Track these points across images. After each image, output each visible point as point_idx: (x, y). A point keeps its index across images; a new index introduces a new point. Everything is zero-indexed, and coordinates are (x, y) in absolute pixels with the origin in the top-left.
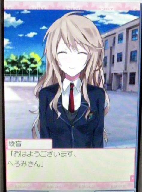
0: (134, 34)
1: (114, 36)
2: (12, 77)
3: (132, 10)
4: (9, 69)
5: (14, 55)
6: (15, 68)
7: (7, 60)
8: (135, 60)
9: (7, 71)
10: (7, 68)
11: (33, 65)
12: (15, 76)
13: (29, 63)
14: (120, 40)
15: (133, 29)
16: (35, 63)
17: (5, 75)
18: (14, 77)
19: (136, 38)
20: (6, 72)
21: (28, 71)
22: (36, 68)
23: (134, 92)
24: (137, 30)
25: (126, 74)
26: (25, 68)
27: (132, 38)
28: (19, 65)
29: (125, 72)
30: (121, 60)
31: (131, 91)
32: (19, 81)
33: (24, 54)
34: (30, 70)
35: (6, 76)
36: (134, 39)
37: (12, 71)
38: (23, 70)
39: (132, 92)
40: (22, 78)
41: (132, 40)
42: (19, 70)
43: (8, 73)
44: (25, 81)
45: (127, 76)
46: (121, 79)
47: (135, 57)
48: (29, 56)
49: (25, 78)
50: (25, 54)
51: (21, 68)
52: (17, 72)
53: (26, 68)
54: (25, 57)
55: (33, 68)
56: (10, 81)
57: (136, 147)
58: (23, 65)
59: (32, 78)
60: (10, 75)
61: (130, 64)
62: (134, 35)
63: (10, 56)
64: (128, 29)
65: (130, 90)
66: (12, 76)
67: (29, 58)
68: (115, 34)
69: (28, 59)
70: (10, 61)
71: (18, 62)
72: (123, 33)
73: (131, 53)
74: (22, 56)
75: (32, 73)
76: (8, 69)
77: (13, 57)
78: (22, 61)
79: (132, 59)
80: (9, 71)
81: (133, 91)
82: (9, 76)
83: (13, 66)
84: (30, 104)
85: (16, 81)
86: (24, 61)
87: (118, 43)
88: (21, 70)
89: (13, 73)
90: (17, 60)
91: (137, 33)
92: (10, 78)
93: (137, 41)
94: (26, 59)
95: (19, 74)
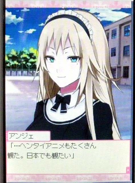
0: (126, 30)
1: (108, 32)
3: (124, 7)
4: (10, 63)
5: (15, 51)
6: (16, 62)
7: (8, 55)
8: (128, 54)
9: (8, 65)
10: (7, 63)
11: (32, 60)
12: (15, 70)
13: (28, 57)
14: (113, 36)
15: (126, 25)
16: (35, 58)
17: (6, 69)
18: (14, 71)
19: (129, 34)
21: (28, 65)
22: (35, 62)
24: (129, 26)
26: (24, 63)
27: (125, 33)
28: (19, 60)
29: (119, 66)
30: (115, 55)
31: (125, 84)
32: (19, 75)
33: (24, 50)
34: (29, 64)
35: (6, 70)
36: (126, 34)
37: (13, 65)
39: (126, 85)
40: (22, 72)
41: (125, 36)
42: (19, 64)
43: (9, 68)
44: (25, 75)
45: (121, 70)
46: (115, 73)
47: (128, 52)
48: (28, 51)
49: (25, 72)
50: (25, 50)
51: (21, 63)
52: (17, 66)
53: (26, 63)
54: (25, 52)
55: (32, 63)
56: (11, 75)
57: (131, 139)
58: (23, 60)
59: (31, 72)
60: (11, 69)
61: (124, 58)
62: (126, 31)
63: (10, 52)
64: (121, 25)
66: (12, 70)
67: (29, 53)
68: (108, 30)
69: (28, 55)
70: (10, 56)
71: (18, 57)
72: (116, 29)
73: (124, 47)
74: (22, 51)
75: (31, 67)
76: (9, 64)
77: (14, 53)
78: (22, 56)
79: (125, 54)
80: (10, 65)
81: (127, 84)
82: (10, 70)
83: (13, 61)
84: (29, 96)
85: (16, 75)
86: (24, 56)
87: (112, 38)
89: (14, 67)
90: (17, 55)
91: (129, 29)
92: (11, 72)
93: (129, 36)
94: (25, 54)
95: (19, 68)
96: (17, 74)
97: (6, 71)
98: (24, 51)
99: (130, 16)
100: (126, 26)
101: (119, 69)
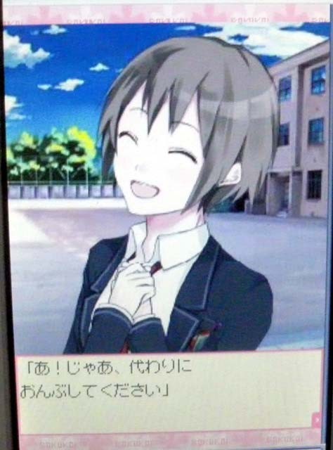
0: (316, 78)
2: (26, 188)
3: (310, 21)
4: (19, 168)
5: (30, 135)
6: (33, 165)
7: (12, 146)
8: (320, 140)
9: (14, 172)
10: (13, 166)
11: (75, 159)
12: (33, 184)
13: (65, 152)
14: (284, 93)
15: (314, 66)
16: (81, 153)
17: (8, 182)
18: (31, 188)
19: (322, 89)
20: (11, 175)
21: (64, 172)
22: (82, 163)
23: (318, 218)
24: (323, 67)
25: (298, 174)
26: (55, 165)
27: (313, 87)
28: (43, 158)
29: (297, 169)
30: (286, 143)
31: (312, 214)
32: (44, 197)
33: (54, 132)
34: (68, 169)
35: (10, 184)
36: (316, 90)
37: (26, 173)
38: (53, 168)
39: (313, 217)
40: (50, 189)
41: (312, 93)
42: (43, 169)
43: (17, 178)
44: (58, 197)
45: (301, 180)
46: (288, 188)
47: (320, 134)
48: (66, 136)
49: (58, 189)
50: (56, 132)
51: (48, 166)
52: (36, 174)
53: (60, 166)
54: (56, 140)
55: (75, 165)
56: (22, 197)
57: (325, 347)
58: (51, 159)
59: (74, 188)
60: (22, 182)
61: (309, 150)
62: (316, 82)
63: (19, 138)
64: (303, 67)
65: (308, 214)
66: (25, 184)
67: (66, 142)
69: (63, 144)
70: (20, 149)
71: (38, 150)
72: (290, 77)
73: (311, 123)
74: (48, 136)
75: (73, 176)
76: (16, 169)
77: (27, 140)
78: (48, 150)
79: (314, 138)
80: (19, 172)
81: (316, 214)
82: (20, 184)
83: (26, 160)
84: (71, 249)
85: (36, 196)
86: (54, 147)
87: (280, 100)
88: (47, 170)
89: (29, 176)
90: (38, 147)
91: (324, 76)
92: (22, 190)
93: (324, 95)
94: (58, 144)
95: (42, 180)
96: (39, 194)
97: (9, 186)
98: (55, 136)
99: (325, 42)
100: (317, 69)
101: (296, 177)
